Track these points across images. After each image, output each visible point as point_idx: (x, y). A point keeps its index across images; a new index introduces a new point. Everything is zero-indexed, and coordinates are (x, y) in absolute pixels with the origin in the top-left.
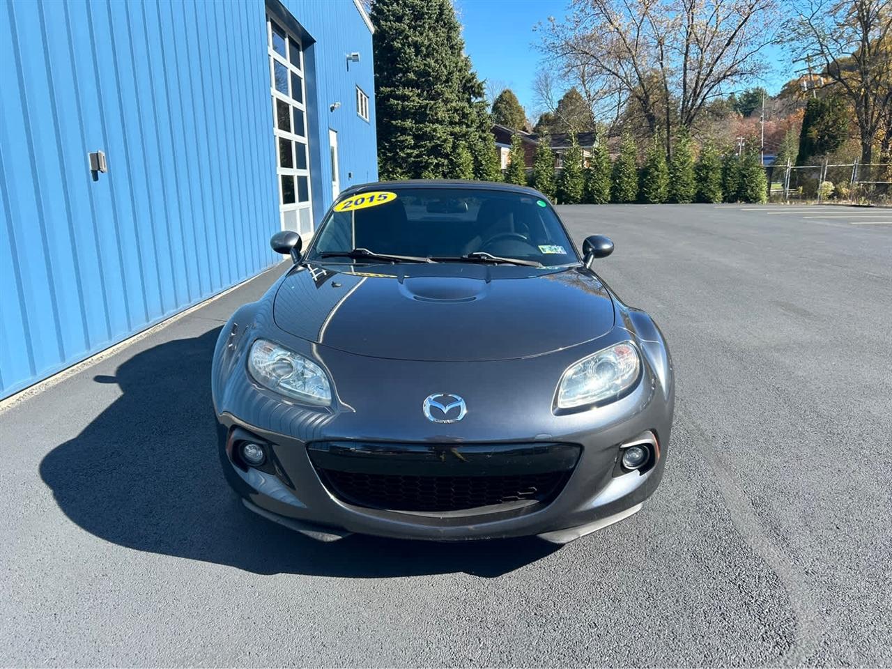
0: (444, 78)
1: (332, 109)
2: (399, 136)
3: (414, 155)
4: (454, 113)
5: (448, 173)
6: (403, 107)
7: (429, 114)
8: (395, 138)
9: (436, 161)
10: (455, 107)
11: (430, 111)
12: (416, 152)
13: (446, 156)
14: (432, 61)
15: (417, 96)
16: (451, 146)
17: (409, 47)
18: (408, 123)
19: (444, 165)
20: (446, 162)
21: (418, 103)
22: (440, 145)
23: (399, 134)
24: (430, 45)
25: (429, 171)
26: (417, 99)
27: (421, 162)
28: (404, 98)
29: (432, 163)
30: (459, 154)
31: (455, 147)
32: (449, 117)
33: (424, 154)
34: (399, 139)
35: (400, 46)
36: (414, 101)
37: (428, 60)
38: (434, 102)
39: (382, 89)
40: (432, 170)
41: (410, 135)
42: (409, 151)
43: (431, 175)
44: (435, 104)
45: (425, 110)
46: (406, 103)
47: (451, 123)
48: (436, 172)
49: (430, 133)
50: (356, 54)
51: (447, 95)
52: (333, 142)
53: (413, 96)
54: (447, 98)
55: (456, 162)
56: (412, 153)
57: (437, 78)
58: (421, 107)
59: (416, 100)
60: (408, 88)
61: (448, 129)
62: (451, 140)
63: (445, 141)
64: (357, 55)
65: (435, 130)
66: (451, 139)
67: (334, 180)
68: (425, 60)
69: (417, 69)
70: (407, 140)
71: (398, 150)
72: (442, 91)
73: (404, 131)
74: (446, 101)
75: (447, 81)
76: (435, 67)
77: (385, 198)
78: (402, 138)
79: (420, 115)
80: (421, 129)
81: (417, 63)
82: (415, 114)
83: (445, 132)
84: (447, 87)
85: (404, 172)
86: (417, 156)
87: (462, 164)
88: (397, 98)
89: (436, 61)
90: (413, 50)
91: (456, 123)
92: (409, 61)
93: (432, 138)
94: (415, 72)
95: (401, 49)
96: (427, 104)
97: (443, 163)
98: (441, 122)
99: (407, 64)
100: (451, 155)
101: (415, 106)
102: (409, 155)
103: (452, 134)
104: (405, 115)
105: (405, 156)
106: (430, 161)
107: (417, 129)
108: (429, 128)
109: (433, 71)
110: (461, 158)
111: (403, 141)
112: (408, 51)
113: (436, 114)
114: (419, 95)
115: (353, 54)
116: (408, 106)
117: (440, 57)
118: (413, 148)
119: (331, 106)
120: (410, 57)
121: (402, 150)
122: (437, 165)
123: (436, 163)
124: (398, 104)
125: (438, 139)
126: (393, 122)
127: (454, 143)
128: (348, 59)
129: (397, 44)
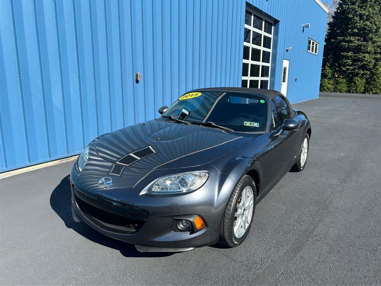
0: (374, 30)
1: (287, 51)
2: (344, 60)
3: (351, 69)
4: (378, 48)
5: (369, 78)
6: (348, 46)
7: (362, 49)
8: (342, 61)
9: (363, 72)
10: (378, 45)
11: (363, 47)
12: (352, 68)
13: (369, 70)
14: (368, 23)
15: (357, 40)
16: (373, 64)
18: (350, 54)
19: (367, 74)
20: (369, 72)
21: (357, 43)
22: (366, 64)
23: (344, 59)
24: (368, 15)
25: (358, 77)
26: (357, 42)
27: (354, 72)
28: (350, 41)
29: (360, 73)
30: (377, 69)
31: (375, 65)
32: (374, 50)
33: (356, 69)
34: (343, 61)
35: (352, 16)
36: (355, 43)
37: (366, 22)
38: (366, 43)
39: (338, 38)
40: (360, 77)
41: (350, 59)
42: (348, 67)
43: (359, 79)
44: (367, 44)
45: (361, 47)
46: (350, 44)
47: (375, 53)
48: (362, 78)
49: (361, 58)
50: (308, 24)
51: (375, 39)
52: (286, 64)
53: (355, 40)
54: (375, 41)
55: (375, 73)
56: (350, 68)
57: (370, 31)
58: (358, 46)
59: (356, 41)
60: (353, 37)
61: (373, 56)
62: (374, 62)
63: (370, 62)
65: (364, 57)
66: (373, 61)
67: (284, 81)
68: (365, 22)
69: (359, 27)
70: (348, 62)
71: (342, 67)
72: (372, 37)
73: (347, 57)
74: (374, 43)
75: (376, 32)
76: (370, 25)
77: (197, 95)
78: (345, 61)
79: (358, 50)
80: (357, 56)
81: (360, 24)
82: (354, 49)
83: (371, 58)
84: (375, 35)
85: (344, 77)
86: (353, 70)
87: (378, 74)
88: (346, 42)
89: (371, 23)
90: (358, 18)
91: (378, 53)
92: (356, 23)
93: (363, 60)
94: (358, 29)
95: (352, 18)
96: (362, 44)
97: (367, 73)
98: (369, 53)
99: (354, 25)
100: (372, 69)
101: (355, 45)
102: (348, 69)
103: (374, 58)
104: (348, 50)
105: (345, 69)
106: (359, 72)
107: (355, 56)
108: (361, 56)
109: (368, 28)
110: (378, 71)
111: (346, 62)
112: (356, 18)
113: (367, 49)
114: (358, 40)
115: (306, 24)
116: (351, 45)
117: (373, 20)
118: (350, 66)
119: (287, 49)
120: (356, 21)
121: (344, 66)
122: (363, 74)
123: (363, 73)
124: (346, 45)
125: (366, 61)
126: (342, 54)
127: (375, 63)
128: (304, 27)
129: (350, 16)
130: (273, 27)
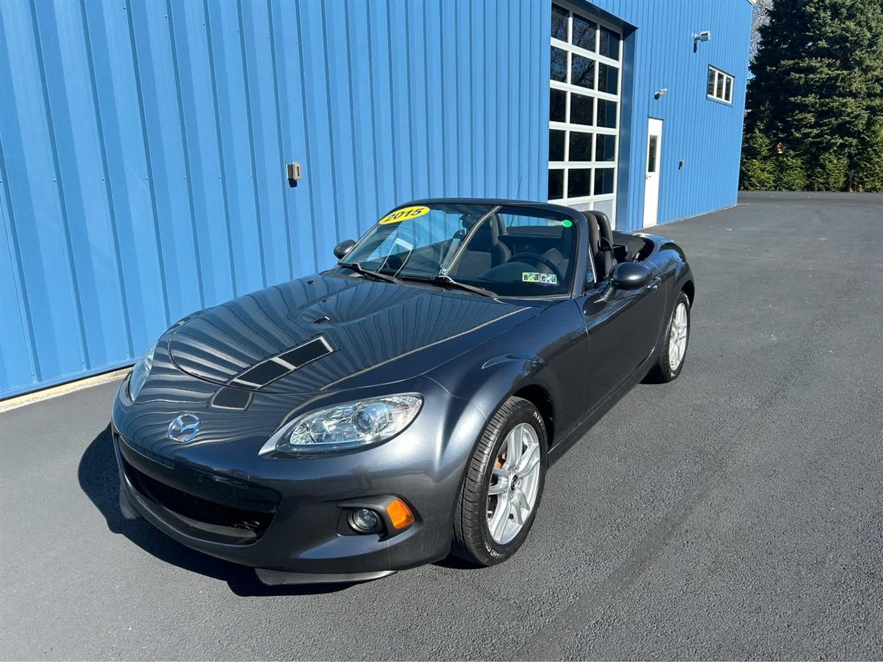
0: (866, 42)
1: (657, 97)
2: (797, 114)
3: (813, 134)
4: (875, 82)
5: (856, 155)
6: (806, 82)
7: (840, 86)
8: (792, 116)
9: (841, 141)
10: (877, 76)
11: (841, 82)
12: (815, 131)
13: (856, 135)
14: (852, 24)
15: (826, 67)
16: (864, 122)
17: (825, 11)
18: (811, 99)
19: (851, 146)
20: (855, 141)
21: (828, 74)
22: (849, 123)
23: (797, 112)
24: (852, 6)
25: (830, 153)
26: (826, 70)
27: (821, 142)
28: (812, 70)
29: (835, 144)
30: (874, 132)
31: (870, 123)
32: (867, 89)
33: (826, 134)
34: (796, 118)
35: (813, 10)
36: (821, 72)
37: (847, 23)
38: (848, 72)
39: (783, 62)
40: (835, 152)
41: (812, 112)
42: (807, 131)
43: (832, 157)
44: (850, 74)
45: (835, 82)
46: (811, 76)
47: (870, 95)
48: (840, 154)
49: (837, 108)
50: (706, 32)
51: (868, 62)
52: (655, 128)
53: (821, 66)
54: (867, 66)
55: (869, 141)
56: (811, 133)
57: (857, 44)
58: (830, 79)
59: (824, 69)
60: (816, 58)
61: (865, 104)
62: (866, 116)
63: (857, 117)
64: (707, 34)
65: (844, 105)
66: (865, 114)
67: (651, 169)
68: (844, 23)
69: (831, 35)
70: (806, 118)
71: (793, 130)
72: (861, 58)
73: (804, 108)
74: (866, 71)
75: (870, 46)
76: (856, 30)
77: (419, 212)
78: (800, 116)
79: (828, 88)
80: (828, 103)
81: (833, 28)
82: (820, 87)
83: (859, 107)
84: (868, 52)
85: (797, 155)
86: (817, 136)
87: (877, 143)
88: (800, 70)
89: (859, 24)
90: (829, 13)
91: (875, 95)
92: (823, 26)
93: (841, 113)
94: (828, 40)
95: (814, 13)
96: (839, 75)
97: (851, 143)
98: (854, 95)
99: (819, 30)
100: (863, 133)
101: (823, 79)
102: (807, 135)
103: (868, 108)
104: (807, 89)
105: (800, 136)
106: (833, 141)
107: (822, 105)
108: (836, 102)
109: (852, 36)
110: (876, 137)
111: (802, 119)
112: (822, 15)
113: (850, 85)
114: (829, 66)
115: (702, 33)
116: (812, 79)
117: (863, 18)
118: (812, 127)
119: (656, 94)
120: (824, 21)
121: (798, 129)
122: (842, 146)
123: (841, 144)
124: (800, 78)
125: (848, 115)
126: (792, 99)
127: (869, 118)
128: (696, 39)
129: (810, 9)
130: (621, 42)
